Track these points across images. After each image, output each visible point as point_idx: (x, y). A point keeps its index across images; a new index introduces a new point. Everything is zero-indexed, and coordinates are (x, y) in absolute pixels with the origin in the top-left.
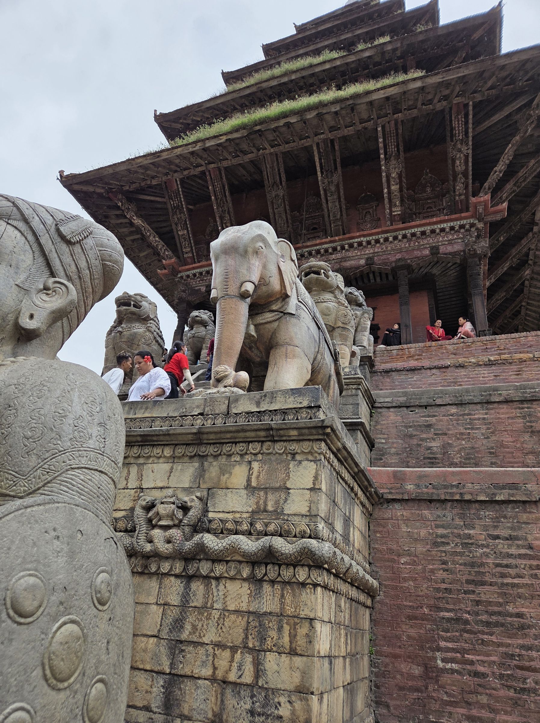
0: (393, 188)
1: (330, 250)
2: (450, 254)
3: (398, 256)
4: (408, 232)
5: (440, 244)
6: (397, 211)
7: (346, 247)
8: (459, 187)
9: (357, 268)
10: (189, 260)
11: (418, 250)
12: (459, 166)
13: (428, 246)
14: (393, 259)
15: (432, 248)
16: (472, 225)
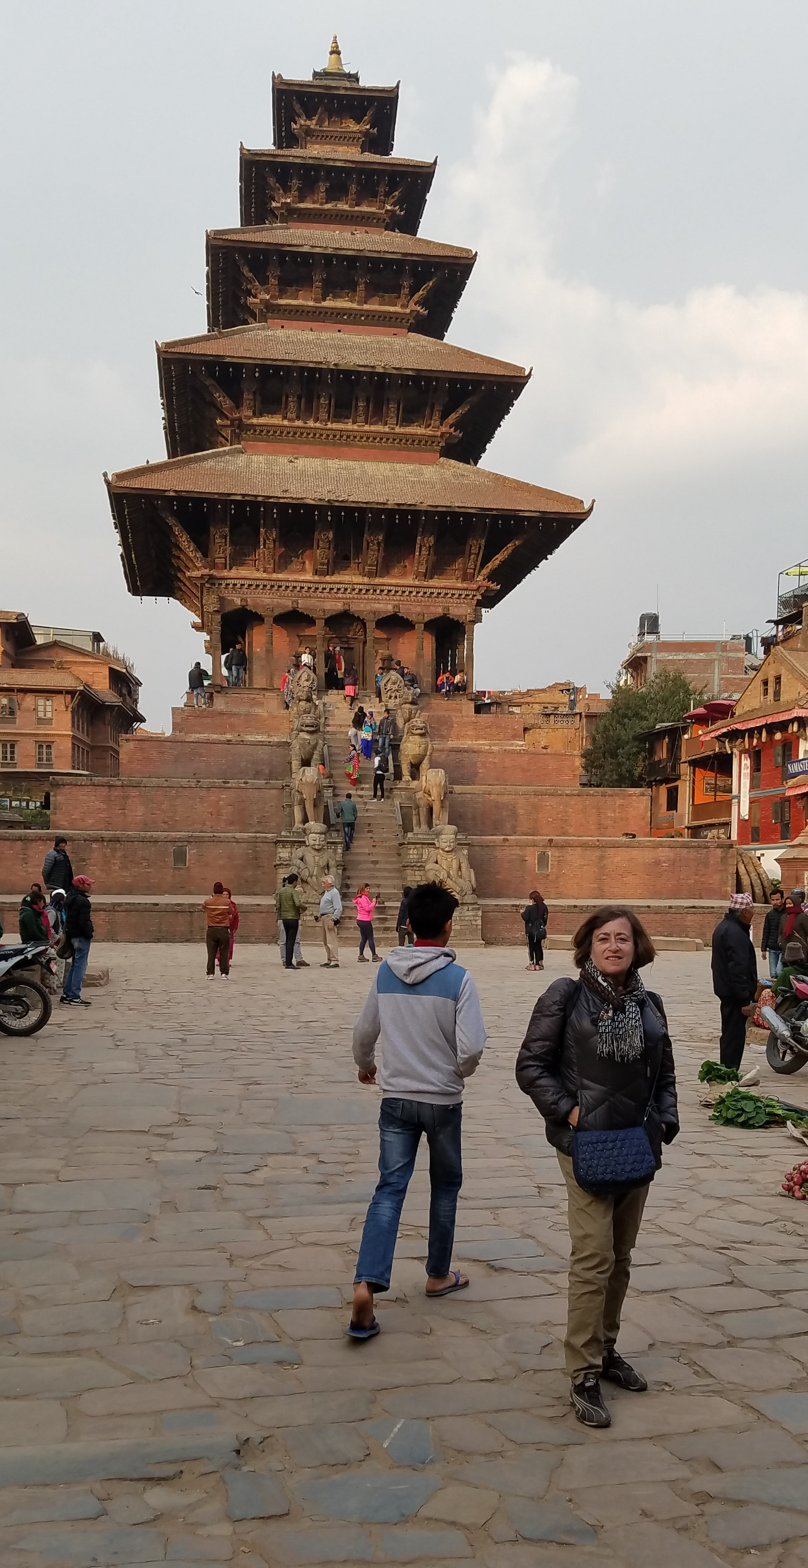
0: (423, 553)
1: (364, 591)
2: (456, 616)
3: (418, 609)
4: (429, 591)
5: (450, 605)
6: (422, 569)
7: (378, 592)
8: (471, 565)
9: (386, 612)
10: (220, 565)
11: (433, 606)
12: (474, 550)
13: (441, 604)
14: (414, 610)
15: (444, 608)
16: (474, 596)
